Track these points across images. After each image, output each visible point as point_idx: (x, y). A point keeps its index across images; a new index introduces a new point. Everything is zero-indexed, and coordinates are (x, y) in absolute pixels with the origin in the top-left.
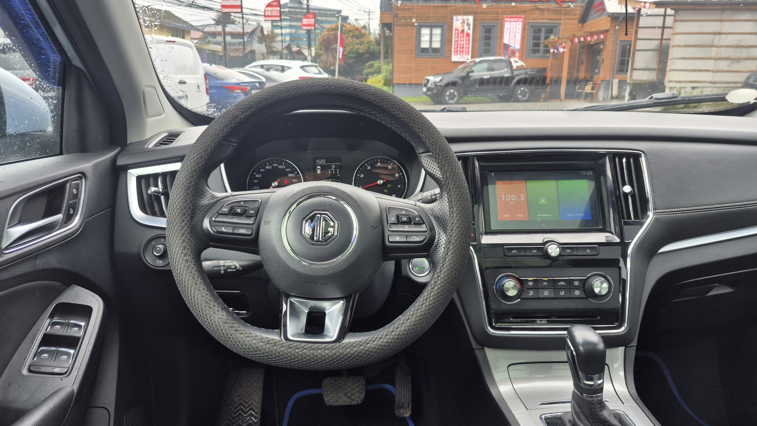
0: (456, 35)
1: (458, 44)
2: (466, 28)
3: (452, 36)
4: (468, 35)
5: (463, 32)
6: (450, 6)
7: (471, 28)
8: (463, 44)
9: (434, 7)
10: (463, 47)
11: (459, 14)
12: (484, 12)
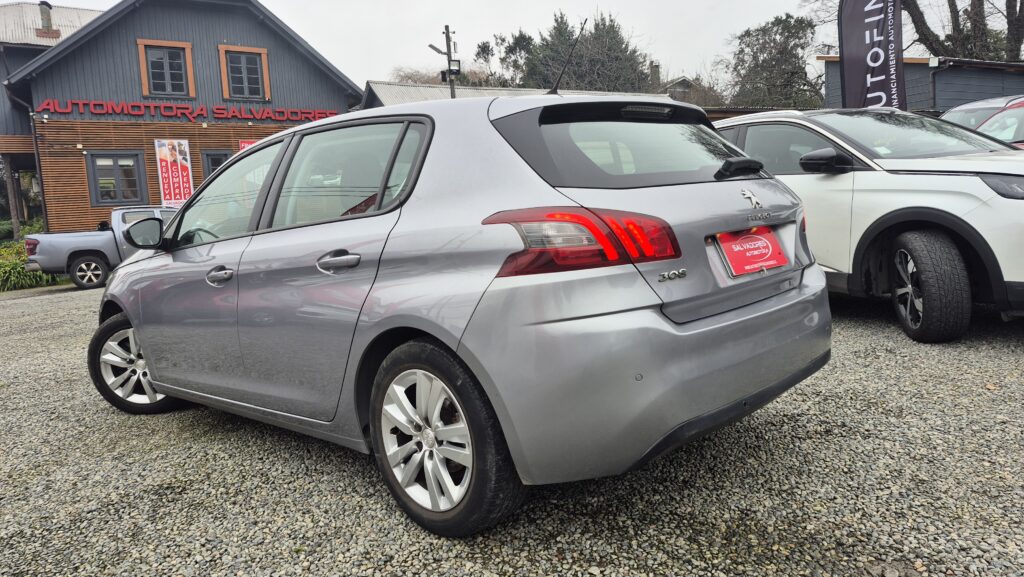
0: (164, 170)
1: (169, 183)
2: (179, 158)
3: (156, 171)
4: (184, 168)
5: (175, 162)
6: (146, 125)
7: (188, 157)
8: (179, 183)
9: (116, 126)
10: (179, 187)
11: (163, 136)
12: (204, 134)
